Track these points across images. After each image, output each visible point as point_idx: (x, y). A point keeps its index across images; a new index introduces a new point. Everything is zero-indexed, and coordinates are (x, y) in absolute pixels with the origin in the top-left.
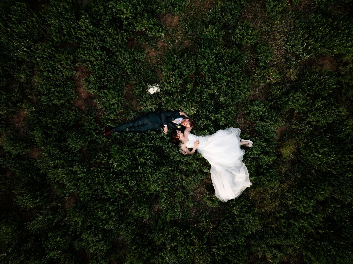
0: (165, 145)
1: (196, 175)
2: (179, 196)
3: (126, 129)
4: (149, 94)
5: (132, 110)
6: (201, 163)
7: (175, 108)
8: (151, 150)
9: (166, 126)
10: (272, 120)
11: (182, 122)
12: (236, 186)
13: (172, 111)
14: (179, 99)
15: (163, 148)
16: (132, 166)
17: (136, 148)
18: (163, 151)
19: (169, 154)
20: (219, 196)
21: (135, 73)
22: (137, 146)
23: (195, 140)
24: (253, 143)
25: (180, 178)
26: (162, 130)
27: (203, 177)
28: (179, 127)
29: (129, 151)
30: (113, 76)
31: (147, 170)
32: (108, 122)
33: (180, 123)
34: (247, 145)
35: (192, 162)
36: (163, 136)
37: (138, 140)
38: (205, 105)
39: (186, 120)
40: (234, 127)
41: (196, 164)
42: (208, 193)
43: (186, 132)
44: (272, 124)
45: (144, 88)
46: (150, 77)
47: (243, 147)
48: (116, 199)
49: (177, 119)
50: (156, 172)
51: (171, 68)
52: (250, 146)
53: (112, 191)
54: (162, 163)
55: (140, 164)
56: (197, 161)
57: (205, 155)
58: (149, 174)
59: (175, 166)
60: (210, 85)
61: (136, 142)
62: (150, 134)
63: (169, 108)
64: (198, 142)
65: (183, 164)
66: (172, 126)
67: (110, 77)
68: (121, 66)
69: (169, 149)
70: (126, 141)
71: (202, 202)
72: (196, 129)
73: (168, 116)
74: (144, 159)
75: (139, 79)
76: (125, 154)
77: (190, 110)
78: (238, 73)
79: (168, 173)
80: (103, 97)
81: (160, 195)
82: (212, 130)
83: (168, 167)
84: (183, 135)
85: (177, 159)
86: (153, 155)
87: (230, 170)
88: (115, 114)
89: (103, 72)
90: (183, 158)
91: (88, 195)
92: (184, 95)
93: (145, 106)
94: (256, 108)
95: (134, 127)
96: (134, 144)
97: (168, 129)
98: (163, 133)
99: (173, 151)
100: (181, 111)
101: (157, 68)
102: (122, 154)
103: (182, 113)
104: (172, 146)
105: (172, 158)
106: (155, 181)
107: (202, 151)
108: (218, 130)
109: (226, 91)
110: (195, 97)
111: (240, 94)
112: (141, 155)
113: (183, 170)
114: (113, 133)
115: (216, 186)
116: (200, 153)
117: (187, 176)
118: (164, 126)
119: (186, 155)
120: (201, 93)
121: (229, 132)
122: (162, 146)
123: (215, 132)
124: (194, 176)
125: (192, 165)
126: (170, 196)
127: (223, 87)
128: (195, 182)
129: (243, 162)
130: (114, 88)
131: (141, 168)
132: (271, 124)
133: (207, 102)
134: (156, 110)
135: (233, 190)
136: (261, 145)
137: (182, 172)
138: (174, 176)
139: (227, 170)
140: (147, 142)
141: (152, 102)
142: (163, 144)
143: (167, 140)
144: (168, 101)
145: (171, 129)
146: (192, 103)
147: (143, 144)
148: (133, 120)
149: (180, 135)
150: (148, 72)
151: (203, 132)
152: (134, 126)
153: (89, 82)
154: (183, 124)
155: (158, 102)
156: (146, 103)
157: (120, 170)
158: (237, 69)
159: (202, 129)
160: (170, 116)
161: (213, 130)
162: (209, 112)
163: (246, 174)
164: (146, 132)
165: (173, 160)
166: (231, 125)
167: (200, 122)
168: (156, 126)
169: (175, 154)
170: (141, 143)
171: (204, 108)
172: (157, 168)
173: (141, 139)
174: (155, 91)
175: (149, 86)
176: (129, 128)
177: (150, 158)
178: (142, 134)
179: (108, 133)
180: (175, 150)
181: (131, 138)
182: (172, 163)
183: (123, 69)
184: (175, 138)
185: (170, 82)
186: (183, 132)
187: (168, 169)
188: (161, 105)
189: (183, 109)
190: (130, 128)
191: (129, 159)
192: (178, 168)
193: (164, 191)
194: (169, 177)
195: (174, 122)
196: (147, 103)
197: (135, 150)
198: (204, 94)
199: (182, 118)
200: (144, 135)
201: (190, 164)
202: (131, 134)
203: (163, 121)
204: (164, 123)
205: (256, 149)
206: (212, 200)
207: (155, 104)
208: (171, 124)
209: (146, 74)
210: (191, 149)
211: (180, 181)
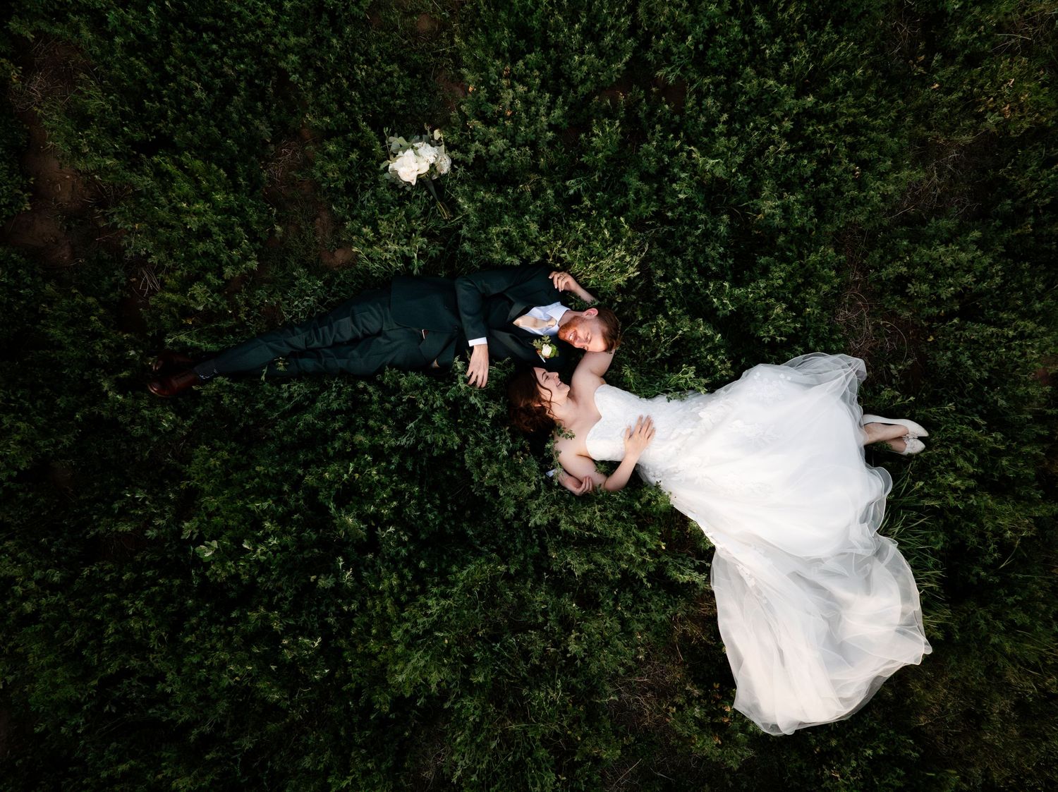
0: (477, 444)
1: (638, 598)
2: (549, 710)
3: (272, 365)
4: (395, 185)
5: (305, 266)
6: (662, 538)
7: (528, 250)
8: (401, 468)
9: (479, 344)
10: (1029, 315)
11: (565, 326)
12: (851, 663)
13: (512, 266)
14: (546, 207)
15: (463, 461)
16: (307, 554)
17: (322, 461)
18: (467, 475)
19: (494, 491)
20: (756, 708)
21: (322, 77)
22: (331, 452)
23: (632, 420)
24: (924, 433)
25: (552, 617)
26: (459, 365)
27: (671, 610)
28: (547, 351)
29: (287, 476)
30: (208, 88)
31: (379, 581)
32: (180, 327)
33: (556, 328)
34: (896, 446)
35: (620, 533)
36: (466, 398)
37: (334, 420)
38: (683, 238)
39: (584, 314)
40: (831, 352)
41: (639, 544)
42: (697, 692)
43: (585, 377)
44: (1030, 336)
45: (367, 152)
46: (400, 97)
47: (876, 455)
48: (219, 727)
49: (536, 312)
50: (424, 591)
51: (505, 44)
52: (913, 447)
53: (194, 688)
54: (462, 537)
55: (347, 544)
56: (642, 528)
57: (685, 500)
58: (388, 602)
59: (529, 552)
60: (707, 131)
61: (325, 427)
62: (397, 389)
63: (498, 254)
64: (645, 427)
65: (567, 540)
66: (514, 346)
67: (190, 91)
68: (249, 37)
69: (495, 468)
70: (273, 424)
71: (661, 734)
72: (636, 362)
73: (494, 291)
74: (362, 517)
75: (342, 108)
76: (263, 494)
77: (606, 263)
78: (851, 70)
79: (494, 590)
80: (150, 194)
81: (446, 706)
82: (722, 365)
83: (489, 561)
84: (571, 396)
85: (538, 519)
86: (412, 496)
87: (814, 576)
88: (217, 282)
89: (156, 65)
90: (570, 513)
91: (74, 707)
92: (573, 185)
93: (370, 244)
94: (944, 254)
95: (315, 350)
96: (315, 441)
97: (491, 363)
98: (466, 381)
99: (516, 472)
100: (558, 270)
101: (436, 55)
102: (244, 495)
103: (562, 281)
104: (512, 452)
105: (512, 510)
106: (418, 637)
107: (668, 473)
108: (749, 366)
109: (785, 169)
110: (632, 195)
111: (861, 185)
112: (348, 495)
113: (571, 573)
114: (207, 381)
115: (740, 662)
116: (657, 487)
117: (589, 603)
118: (471, 343)
119: (587, 498)
120: (660, 177)
121: (807, 379)
122: (461, 448)
123: (737, 377)
124: (628, 608)
125: (618, 550)
126: (499, 705)
127: (777, 145)
128: (629, 634)
129: (884, 532)
130: (208, 150)
131: (346, 567)
132: (1022, 336)
133: (693, 223)
134: (431, 266)
135: (834, 683)
136: (975, 445)
137: (561, 584)
138: (523, 603)
139: (797, 577)
140: (381, 430)
141: (409, 221)
142: (465, 440)
143: (485, 416)
144: (489, 215)
145: (509, 364)
146: (616, 228)
147: (360, 438)
148: (310, 318)
149: (552, 391)
150: (390, 74)
151: (673, 378)
152: (316, 344)
153: (82, 120)
154: (569, 336)
155: (441, 226)
156: (375, 230)
157: (235, 578)
158: (845, 49)
159: (663, 361)
160: (501, 296)
161: (723, 369)
162: (704, 273)
163: (906, 597)
164: (379, 377)
165: (516, 524)
166: (817, 344)
167: (658, 327)
168: (431, 344)
169: (527, 489)
170: (347, 435)
171: (678, 252)
172: (432, 566)
173: (348, 412)
174: (425, 168)
175: (396, 141)
176: (287, 358)
177: (398, 511)
178: (354, 387)
179: (176, 383)
180: (525, 471)
181: (299, 409)
182: (511, 539)
183: (257, 51)
184: (528, 408)
185: (501, 114)
186: (567, 378)
187: (494, 570)
188: (459, 240)
189: (565, 255)
190: (296, 354)
191: (283, 520)
192: (541, 562)
193: (469, 688)
194: (495, 606)
195: (522, 322)
196: (384, 226)
197: (313, 469)
198: (674, 179)
199: (564, 304)
200: (365, 390)
201: (602, 542)
202: (298, 389)
203: (465, 317)
204: (468, 329)
205: (953, 464)
206: (720, 729)
207: (423, 234)
208: (505, 338)
209: (380, 81)
210: (610, 467)
211: (553, 631)
